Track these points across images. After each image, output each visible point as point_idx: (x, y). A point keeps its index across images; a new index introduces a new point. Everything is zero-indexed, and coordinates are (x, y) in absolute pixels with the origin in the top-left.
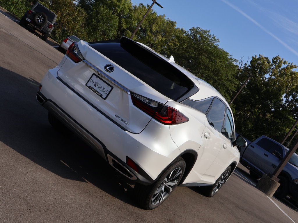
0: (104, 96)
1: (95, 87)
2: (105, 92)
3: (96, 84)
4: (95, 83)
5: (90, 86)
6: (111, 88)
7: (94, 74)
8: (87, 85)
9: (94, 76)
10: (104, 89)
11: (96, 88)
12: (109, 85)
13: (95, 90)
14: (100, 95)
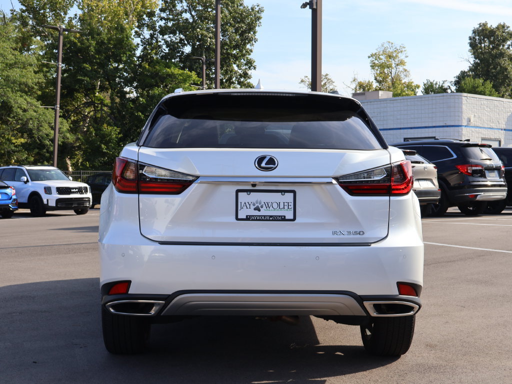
0: (290, 216)
1: (259, 210)
2: (286, 207)
3: (256, 205)
4: (254, 205)
5: (247, 216)
6: (292, 195)
7: (238, 191)
8: (239, 217)
9: (240, 194)
10: (279, 205)
11: (264, 212)
12: (283, 192)
13: (265, 216)
14: (280, 218)
